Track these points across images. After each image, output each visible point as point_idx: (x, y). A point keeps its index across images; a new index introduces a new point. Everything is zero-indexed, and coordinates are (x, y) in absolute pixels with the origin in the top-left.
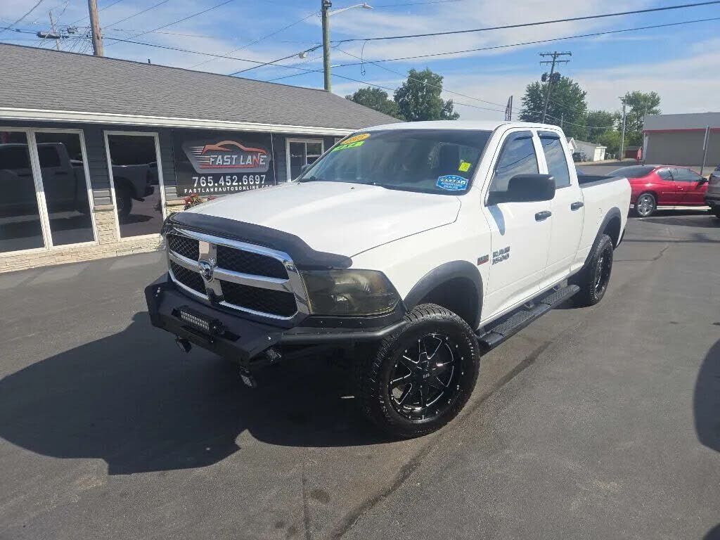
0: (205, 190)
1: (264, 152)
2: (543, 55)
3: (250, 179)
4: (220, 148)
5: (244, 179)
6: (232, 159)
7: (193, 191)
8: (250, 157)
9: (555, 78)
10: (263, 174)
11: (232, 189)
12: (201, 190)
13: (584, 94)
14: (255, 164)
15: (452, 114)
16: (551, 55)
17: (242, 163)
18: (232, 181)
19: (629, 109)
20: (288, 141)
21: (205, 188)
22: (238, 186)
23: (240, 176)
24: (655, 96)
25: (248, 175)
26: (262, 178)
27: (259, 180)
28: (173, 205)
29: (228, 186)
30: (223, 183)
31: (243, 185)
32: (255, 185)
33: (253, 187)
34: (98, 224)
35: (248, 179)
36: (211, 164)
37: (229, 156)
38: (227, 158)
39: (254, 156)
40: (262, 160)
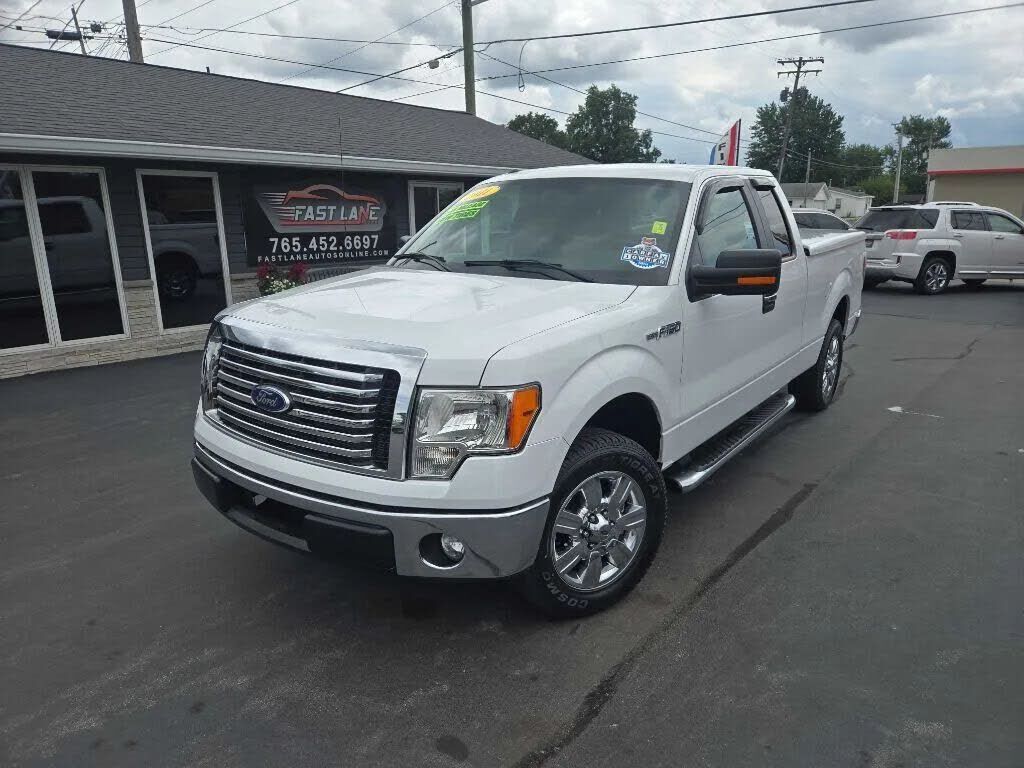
0: (289, 257)
1: (375, 201)
2: (783, 63)
4: (310, 196)
5: (346, 242)
6: (327, 211)
7: (270, 258)
8: (354, 209)
9: (800, 94)
10: (375, 233)
11: (329, 256)
12: (283, 258)
13: (841, 119)
14: (363, 219)
15: (651, 150)
17: (343, 218)
18: (329, 244)
19: (906, 141)
22: (338, 251)
23: (341, 237)
24: (943, 123)
25: (353, 235)
26: (372, 241)
27: (368, 242)
28: (242, 280)
29: (323, 252)
30: (315, 247)
31: (344, 250)
32: (362, 249)
33: (361, 254)
34: (129, 308)
35: (353, 242)
36: (297, 219)
37: (324, 207)
38: (320, 210)
39: (361, 207)
40: (373, 213)
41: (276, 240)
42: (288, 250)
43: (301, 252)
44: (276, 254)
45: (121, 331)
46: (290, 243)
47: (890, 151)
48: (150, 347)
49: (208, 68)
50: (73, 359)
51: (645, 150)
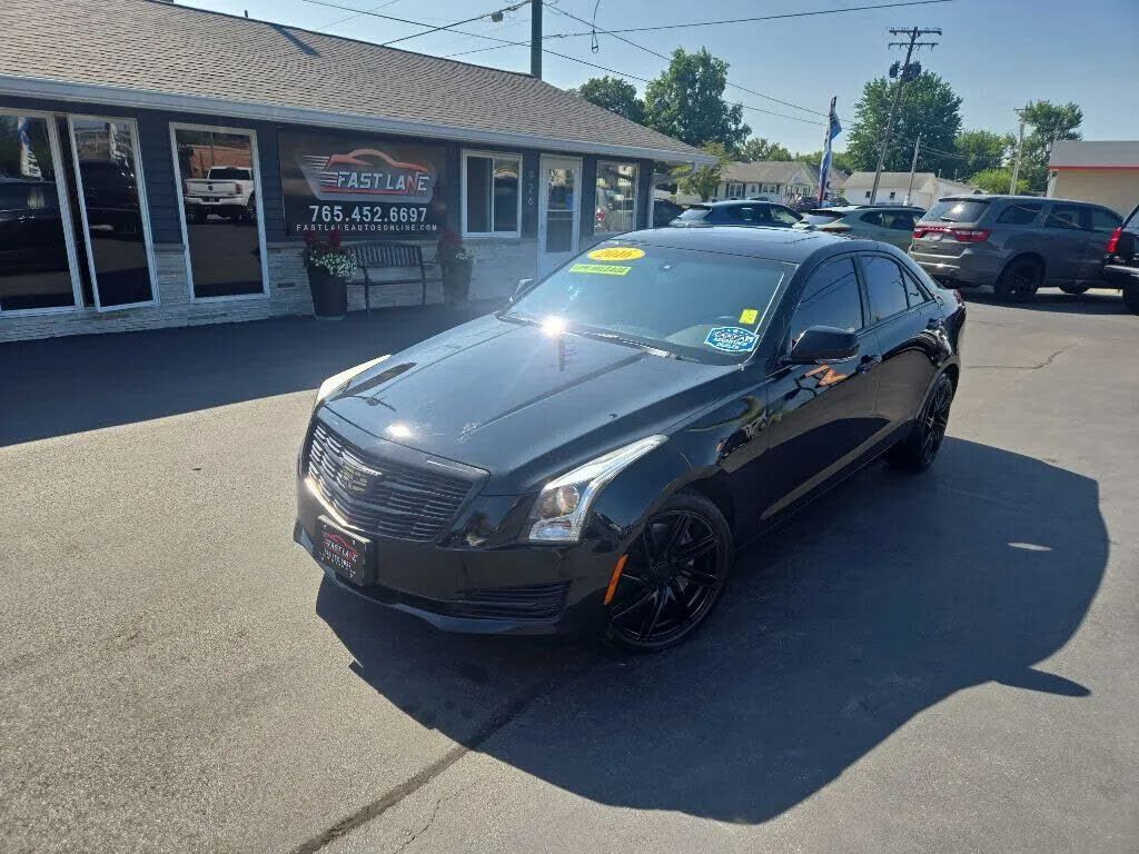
0: (329, 228)
1: (424, 170)
2: (895, 32)
3: (402, 214)
4: (354, 161)
5: (392, 214)
6: (373, 179)
7: (309, 227)
8: (402, 178)
9: (912, 70)
10: (423, 206)
11: (373, 228)
12: (323, 228)
13: (959, 101)
14: (410, 188)
15: (740, 126)
16: (908, 32)
17: (389, 187)
18: (374, 214)
19: (1030, 129)
20: (466, 154)
21: (329, 224)
22: (383, 223)
23: (386, 207)
24: (1074, 111)
25: (399, 206)
26: (420, 214)
27: (415, 216)
28: (278, 250)
29: (365, 223)
30: (358, 218)
31: (390, 223)
32: (409, 223)
33: (407, 228)
34: (159, 273)
35: (398, 213)
36: (339, 185)
37: (370, 175)
38: (365, 177)
39: (409, 177)
40: (421, 183)
41: (316, 207)
42: (329, 219)
43: (343, 223)
44: (316, 223)
45: (149, 297)
46: (332, 211)
47: (1011, 141)
48: (181, 315)
49: (246, 12)
50: (101, 323)
51: (733, 127)
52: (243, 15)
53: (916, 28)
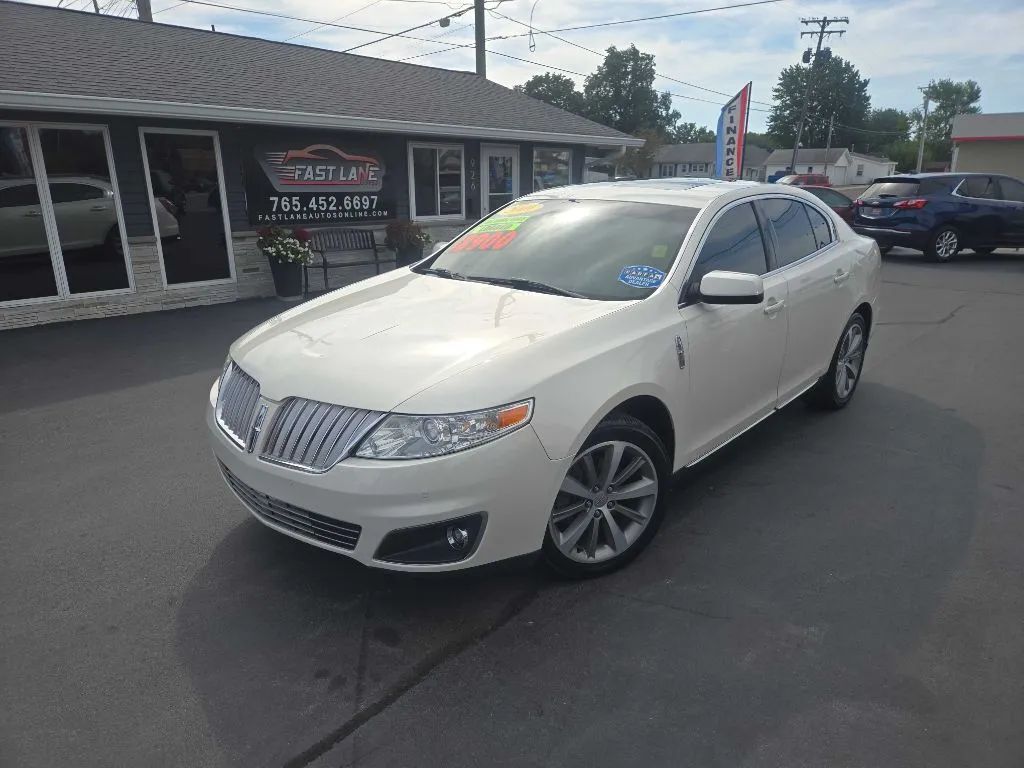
0: (288, 217)
1: (374, 161)
2: (806, 23)
3: (355, 202)
4: (310, 156)
5: (345, 202)
6: (327, 171)
7: (270, 217)
8: (354, 170)
9: (824, 55)
10: (374, 194)
11: (329, 216)
12: (283, 217)
13: (866, 83)
14: (362, 179)
15: (671, 112)
17: (342, 178)
18: (329, 204)
19: (933, 106)
20: (411, 147)
21: (288, 213)
22: (337, 212)
23: (340, 197)
24: (973, 88)
25: (352, 195)
26: (372, 201)
27: (368, 203)
28: (242, 238)
29: (323, 211)
30: (315, 207)
31: (344, 210)
32: (362, 210)
33: (360, 214)
34: (134, 263)
35: (352, 202)
36: (296, 178)
37: (324, 167)
38: (320, 170)
39: (361, 168)
40: (372, 174)
41: (276, 199)
42: (288, 209)
43: (301, 212)
44: (276, 213)
45: (127, 285)
46: (290, 202)
47: (917, 116)
48: (156, 302)
49: (213, 26)
50: (82, 311)
51: (664, 113)
52: (211, 29)
53: (825, 18)
